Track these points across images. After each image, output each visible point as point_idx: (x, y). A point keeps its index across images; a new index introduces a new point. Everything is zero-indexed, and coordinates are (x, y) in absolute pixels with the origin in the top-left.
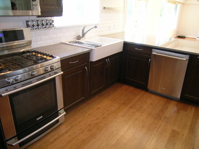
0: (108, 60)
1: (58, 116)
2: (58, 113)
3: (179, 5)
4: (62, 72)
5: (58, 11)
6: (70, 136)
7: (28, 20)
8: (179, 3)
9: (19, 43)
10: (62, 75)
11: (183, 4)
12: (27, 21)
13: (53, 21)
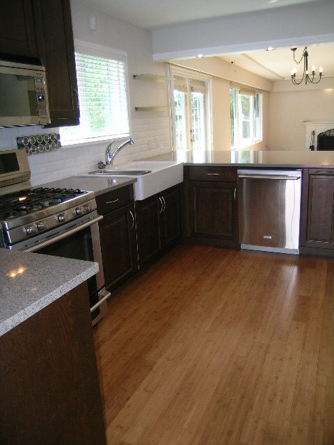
0: (162, 199)
1: (98, 301)
2: (97, 296)
3: (261, 96)
4: (102, 217)
5: (72, 117)
6: (126, 332)
7: (20, 135)
8: (261, 91)
9: (12, 177)
10: (100, 222)
11: (268, 92)
12: (18, 138)
13: (58, 136)
